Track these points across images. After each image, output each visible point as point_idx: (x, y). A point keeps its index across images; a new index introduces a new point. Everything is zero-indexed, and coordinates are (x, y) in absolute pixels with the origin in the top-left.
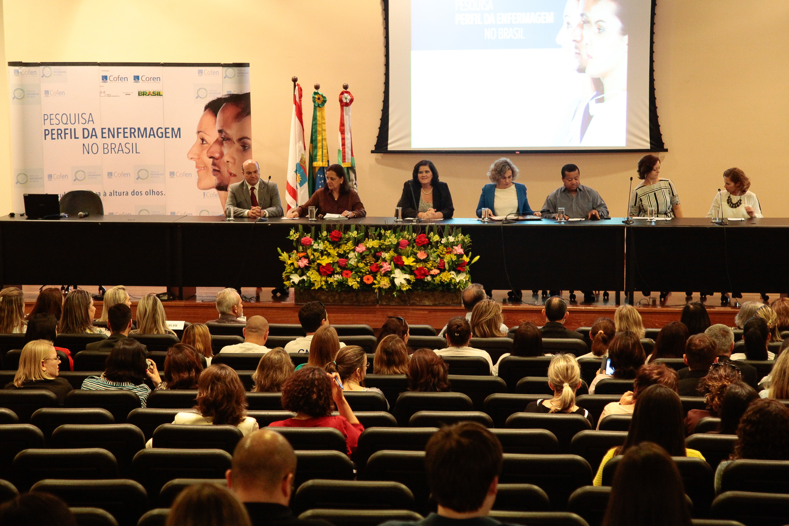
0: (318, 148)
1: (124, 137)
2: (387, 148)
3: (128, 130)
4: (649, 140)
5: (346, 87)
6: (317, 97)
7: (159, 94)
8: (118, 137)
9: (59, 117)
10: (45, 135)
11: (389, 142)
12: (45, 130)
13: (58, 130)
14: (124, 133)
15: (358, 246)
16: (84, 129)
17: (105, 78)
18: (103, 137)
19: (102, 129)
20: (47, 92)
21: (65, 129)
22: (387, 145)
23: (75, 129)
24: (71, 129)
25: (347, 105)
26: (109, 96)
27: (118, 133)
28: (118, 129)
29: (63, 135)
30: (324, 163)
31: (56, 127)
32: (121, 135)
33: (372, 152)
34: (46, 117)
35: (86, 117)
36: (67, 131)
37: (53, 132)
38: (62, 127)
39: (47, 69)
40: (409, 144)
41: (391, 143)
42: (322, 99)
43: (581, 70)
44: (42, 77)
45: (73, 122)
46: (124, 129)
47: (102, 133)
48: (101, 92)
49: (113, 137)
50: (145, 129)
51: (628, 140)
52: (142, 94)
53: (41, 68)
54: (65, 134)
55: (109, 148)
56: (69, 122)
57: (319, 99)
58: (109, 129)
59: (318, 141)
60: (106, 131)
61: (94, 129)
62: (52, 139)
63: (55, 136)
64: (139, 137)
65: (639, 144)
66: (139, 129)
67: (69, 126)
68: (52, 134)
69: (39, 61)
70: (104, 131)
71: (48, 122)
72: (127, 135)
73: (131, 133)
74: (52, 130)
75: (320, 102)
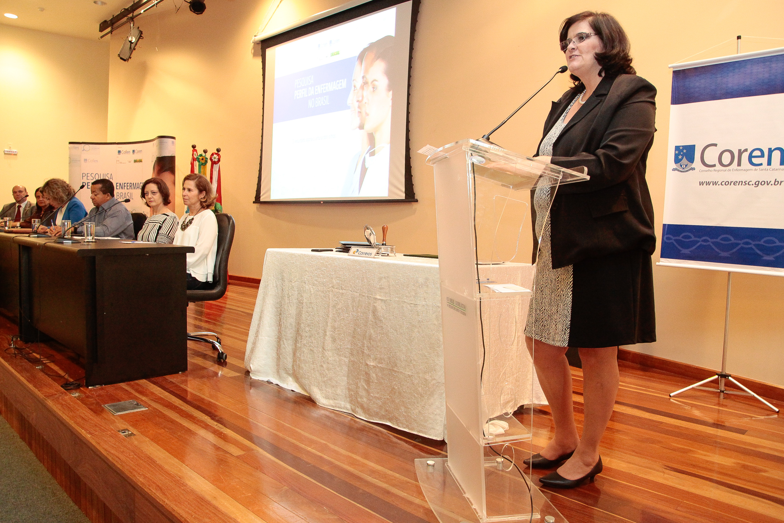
1: (127, 189)
2: (260, 200)
3: (129, 185)
4: (404, 190)
5: (218, 150)
6: (201, 158)
7: (141, 161)
8: (124, 189)
9: (93, 175)
12: (83, 183)
17: (119, 152)
19: (117, 183)
20: (86, 160)
22: (260, 197)
25: (215, 163)
26: (121, 163)
27: (124, 186)
28: (124, 183)
32: (126, 187)
33: (254, 202)
34: (84, 175)
39: (87, 146)
40: (270, 196)
41: (262, 195)
42: (205, 159)
43: (361, 127)
44: (83, 151)
46: (127, 183)
48: (117, 161)
49: (122, 188)
50: (136, 183)
51: (390, 191)
52: (135, 161)
53: (83, 145)
55: (120, 196)
57: (203, 159)
58: (120, 184)
64: (135, 189)
65: (398, 195)
68: (88, 185)
69: (81, 141)
70: (118, 185)
71: (85, 178)
72: (128, 187)
73: (130, 186)
74: (88, 183)
75: (203, 162)
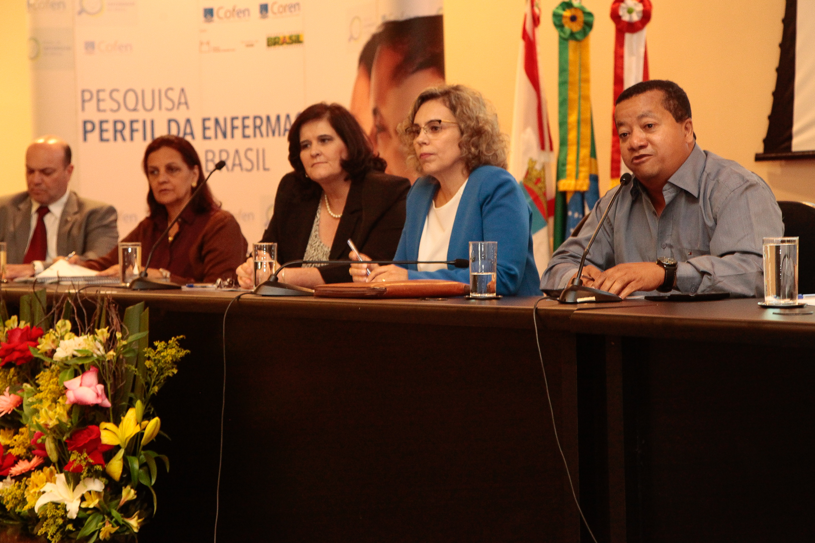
0: (569, 143)
1: (244, 136)
2: (790, 147)
3: (249, 122)
6: (567, 13)
7: (296, 40)
8: (233, 136)
9: (119, 96)
10: (85, 132)
11: (796, 127)
12: (85, 123)
13: (115, 122)
14: (244, 127)
16: (170, 121)
17: (210, 13)
18: (205, 138)
19: (204, 120)
20: (90, 46)
21: (132, 122)
22: (790, 138)
23: (152, 122)
24: (144, 122)
25: (634, 28)
26: (216, 50)
27: (233, 128)
28: (233, 119)
29: (127, 133)
31: (111, 117)
32: (238, 133)
33: (759, 158)
34: (87, 96)
35: (175, 95)
36: (135, 126)
37: (105, 126)
38: (125, 116)
41: (802, 130)
42: (581, 18)
44: (80, 13)
45: (149, 105)
46: (244, 118)
47: (205, 128)
48: (201, 44)
49: (225, 135)
50: (278, 118)
52: (273, 42)
54: (132, 131)
55: (217, 160)
56: (140, 107)
57: (573, 19)
58: (217, 121)
59: (570, 127)
60: (210, 124)
61: (188, 121)
62: (102, 139)
63: (109, 135)
64: (268, 135)
66: (268, 118)
67: (141, 115)
68: (102, 131)
70: (208, 124)
71: (91, 106)
72: (249, 132)
73: (255, 127)
74: (101, 122)
75: (576, 27)
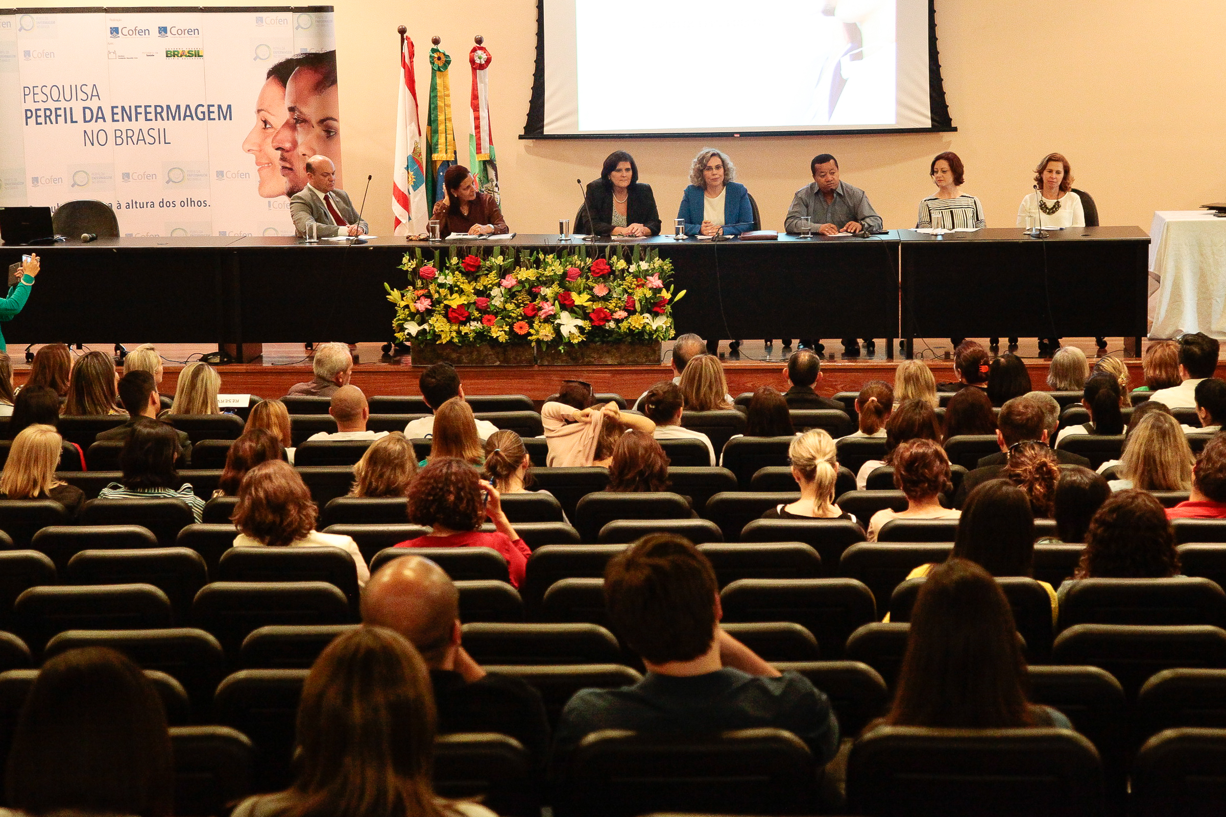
0: (439, 132)
1: (147, 120)
2: (543, 132)
3: (152, 110)
4: (929, 114)
5: (479, 41)
6: (436, 55)
7: (198, 55)
8: (137, 120)
9: (46, 90)
10: (27, 118)
11: (546, 122)
12: (26, 111)
13: (45, 110)
14: (146, 113)
15: (504, 279)
16: (84, 108)
17: (115, 31)
18: (114, 120)
19: (113, 108)
20: (27, 54)
21: (56, 109)
22: (543, 127)
23: (71, 109)
24: (65, 109)
25: (482, 67)
26: (122, 57)
27: (137, 113)
28: (136, 107)
29: (53, 117)
30: (449, 155)
31: (42, 106)
32: (141, 117)
33: (521, 137)
34: (27, 91)
35: (88, 90)
36: (59, 112)
37: (39, 113)
38: (52, 105)
39: (27, 18)
40: (576, 124)
41: (549, 124)
42: (443, 59)
43: (829, 12)
44: (20, 30)
45: (68, 97)
46: (146, 107)
47: (113, 114)
48: (109, 53)
49: (130, 119)
50: (178, 107)
51: (898, 115)
52: (171, 54)
53: (18, 16)
54: (57, 116)
55: (124, 136)
56: (61, 98)
57: (439, 59)
58: (123, 108)
59: (439, 122)
60: (118, 110)
61: (100, 108)
62: (37, 123)
63: (41, 120)
64: (168, 119)
65: (917, 122)
66: (168, 107)
67: (62, 104)
68: (37, 116)
69: (14, 7)
70: (115, 110)
71: (30, 98)
72: (151, 116)
73: (156, 113)
74: (36, 110)
75: (440, 64)
